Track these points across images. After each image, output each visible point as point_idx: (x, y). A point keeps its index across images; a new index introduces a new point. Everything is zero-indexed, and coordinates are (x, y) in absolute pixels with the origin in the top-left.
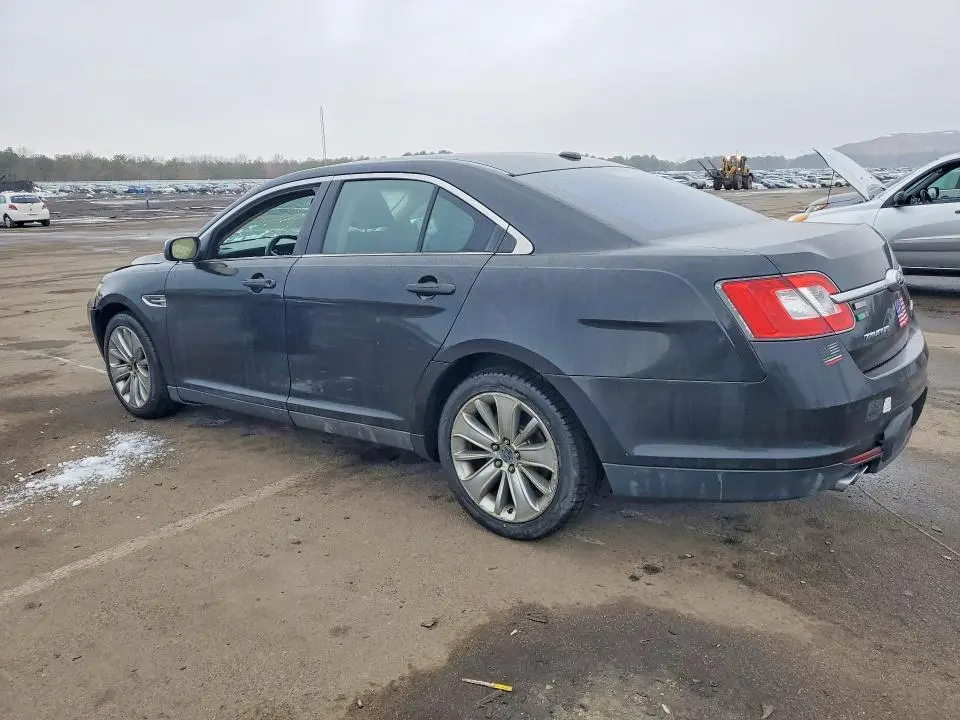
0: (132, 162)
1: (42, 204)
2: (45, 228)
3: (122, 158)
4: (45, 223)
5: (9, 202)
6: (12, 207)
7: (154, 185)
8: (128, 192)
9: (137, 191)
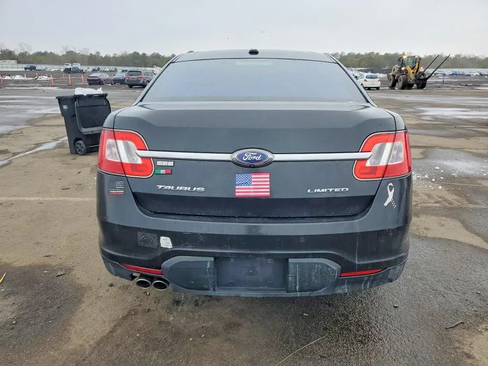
0: (464, 58)
1: (378, 79)
2: (377, 91)
3: (459, 56)
4: (378, 88)
5: (365, 78)
6: (365, 81)
7: (466, 71)
8: (452, 74)
9: (456, 75)
